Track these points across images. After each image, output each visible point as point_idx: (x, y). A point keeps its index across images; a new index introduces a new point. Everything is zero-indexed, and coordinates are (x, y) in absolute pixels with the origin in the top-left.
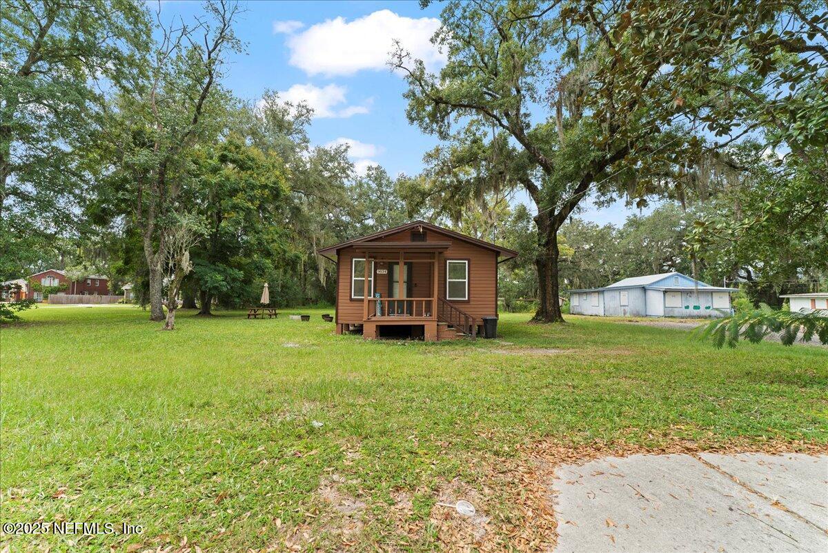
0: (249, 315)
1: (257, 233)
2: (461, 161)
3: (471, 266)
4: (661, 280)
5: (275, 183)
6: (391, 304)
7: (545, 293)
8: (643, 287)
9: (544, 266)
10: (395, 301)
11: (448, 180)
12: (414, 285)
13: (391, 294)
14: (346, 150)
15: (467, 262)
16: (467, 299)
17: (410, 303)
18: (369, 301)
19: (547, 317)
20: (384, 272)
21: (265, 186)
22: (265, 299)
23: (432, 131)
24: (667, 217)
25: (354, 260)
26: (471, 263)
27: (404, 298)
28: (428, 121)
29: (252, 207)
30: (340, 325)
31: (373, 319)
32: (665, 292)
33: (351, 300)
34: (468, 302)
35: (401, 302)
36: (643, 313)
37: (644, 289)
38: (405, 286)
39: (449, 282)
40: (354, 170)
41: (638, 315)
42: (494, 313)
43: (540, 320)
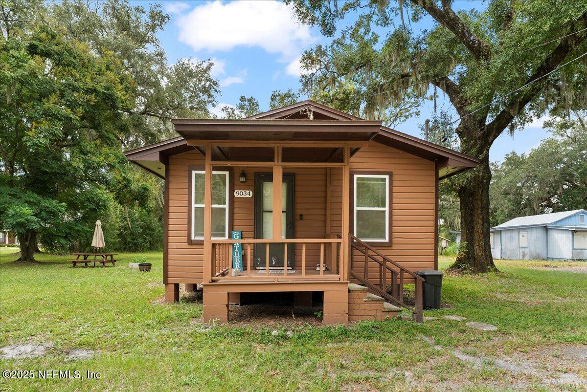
0: (75, 263)
1: (85, 154)
2: (347, 67)
3: (395, 183)
4: (566, 218)
5: (107, 89)
6: (258, 249)
7: (472, 232)
8: (545, 227)
9: (472, 194)
10: (265, 244)
11: (332, 91)
12: (298, 217)
13: (258, 232)
14: (209, 68)
15: (387, 177)
16: (387, 240)
17: (293, 249)
18: (214, 245)
19: (475, 265)
20: (248, 194)
21: (94, 91)
22: (98, 240)
23: (313, 20)
24: (552, 154)
25: (194, 172)
26: (395, 178)
27: (282, 238)
28: (309, 6)
29: (73, 116)
30: (172, 287)
31: (223, 280)
32: (574, 232)
33: (191, 242)
34: (389, 245)
35: (276, 247)
36: (545, 256)
37: (546, 228)
38: (283, 218)
39: (358, 211)
40: (218, 89)
41: (538, 257)
42: (432, 264)
43: (465, 269)
